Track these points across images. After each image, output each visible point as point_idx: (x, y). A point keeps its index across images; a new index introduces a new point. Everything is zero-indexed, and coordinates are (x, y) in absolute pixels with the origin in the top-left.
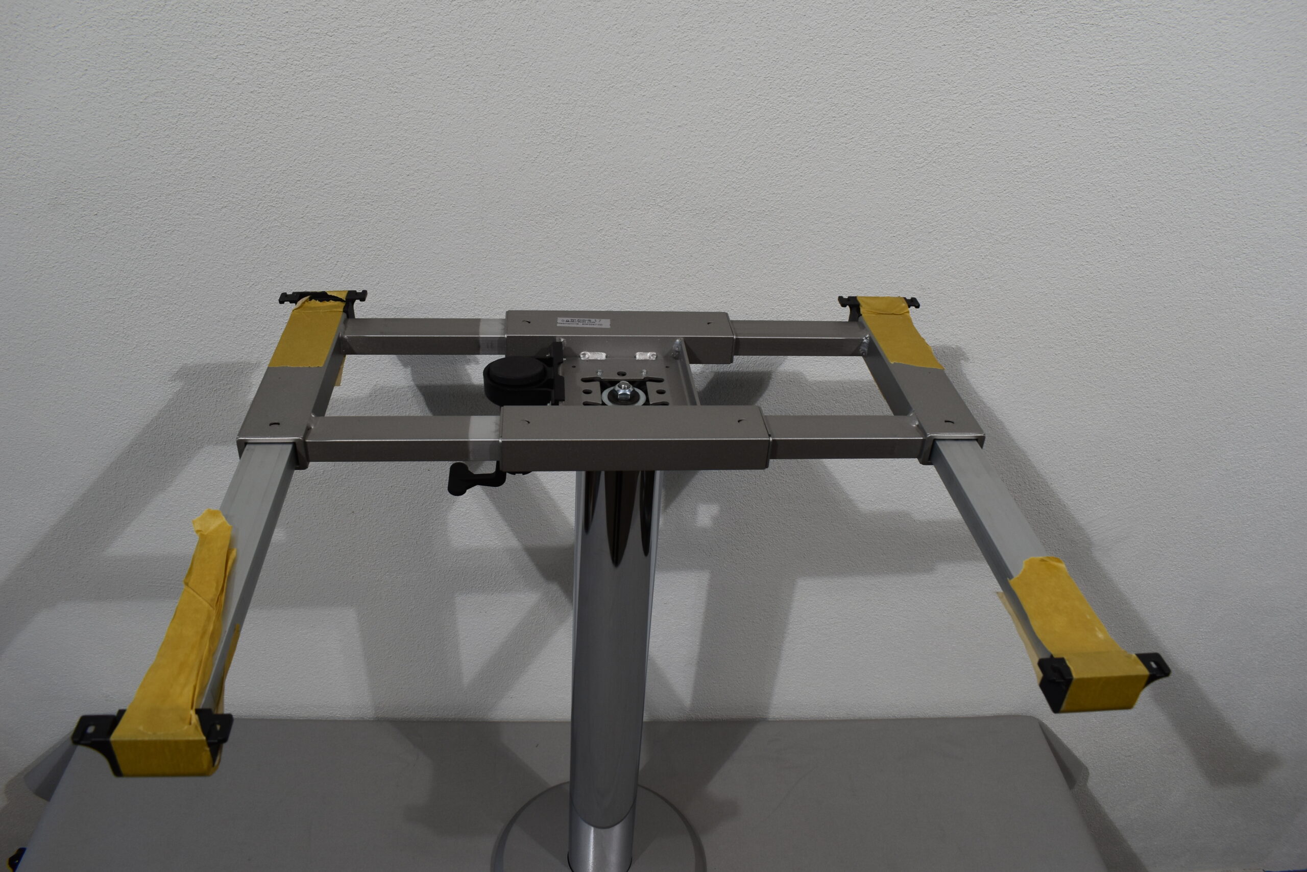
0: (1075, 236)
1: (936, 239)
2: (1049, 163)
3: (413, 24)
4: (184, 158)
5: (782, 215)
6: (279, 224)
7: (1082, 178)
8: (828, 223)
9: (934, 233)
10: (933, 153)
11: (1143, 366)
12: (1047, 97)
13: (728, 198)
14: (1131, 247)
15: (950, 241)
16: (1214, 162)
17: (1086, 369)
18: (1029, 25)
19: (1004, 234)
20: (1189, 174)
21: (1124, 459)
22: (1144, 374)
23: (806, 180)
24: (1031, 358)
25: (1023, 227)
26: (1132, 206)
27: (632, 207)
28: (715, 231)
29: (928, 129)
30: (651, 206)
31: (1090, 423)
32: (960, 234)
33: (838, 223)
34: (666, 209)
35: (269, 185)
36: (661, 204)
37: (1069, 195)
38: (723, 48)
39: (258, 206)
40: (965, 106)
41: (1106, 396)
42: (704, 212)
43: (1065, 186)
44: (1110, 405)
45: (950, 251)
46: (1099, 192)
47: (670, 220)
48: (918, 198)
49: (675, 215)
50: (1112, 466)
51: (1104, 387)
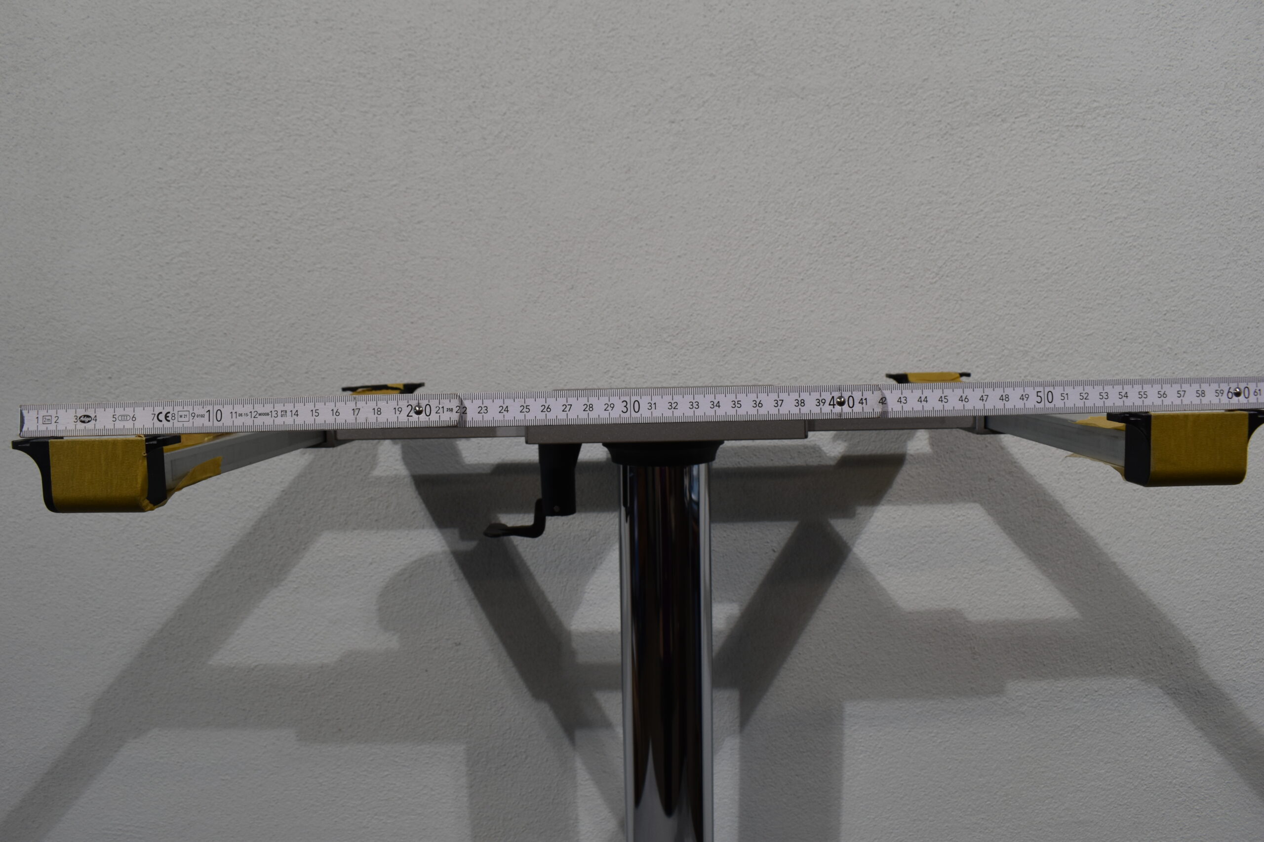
0: (1119, 347)
1: (967, 360)
2: (1069, 269)
3: (421, 176)
4: (199, 315)
5: (796, 343)
6: (283, 381)
7: (1109, 282)
8: (846, 350)
9: (963, 354)
10: (944, 266)
11: (1241, 498)
12: (1050, 200)
13: (736, 329)
14: (1185, 355)
15: (982, 362)
16: (1246, 254)
17: (1174, 507)
18: (1013, 132)
19: (1039, 350)
20: (1224, 269)
21: (1253, 624)
22: (1245, 509)
23: (815, 304)
24: (1106, 496)
25: (1059, 341)
26: (1173, 309)
27: (638, 345)
28: (726, 366)
29: (934, 242)
30: (658, 342)
31: (1198, 577)
32: (991, 354)
33: (857, 349)
34: (673, 345)
35: (277, 340)
36: (668, 340)
37: (1100, 302)
38: (714, 177)
39: (265, 362)
40: (967, 216)
41: (1208, 540)
42: (713, 345)
43: (1093, 292)
44: (1216, 552)
45: (984, 374)
46: (1132, 296)
47: (678, 357)
48: (938, 315)
49: (683, 351)
50: (1240, 634)
51: (1202, 529)
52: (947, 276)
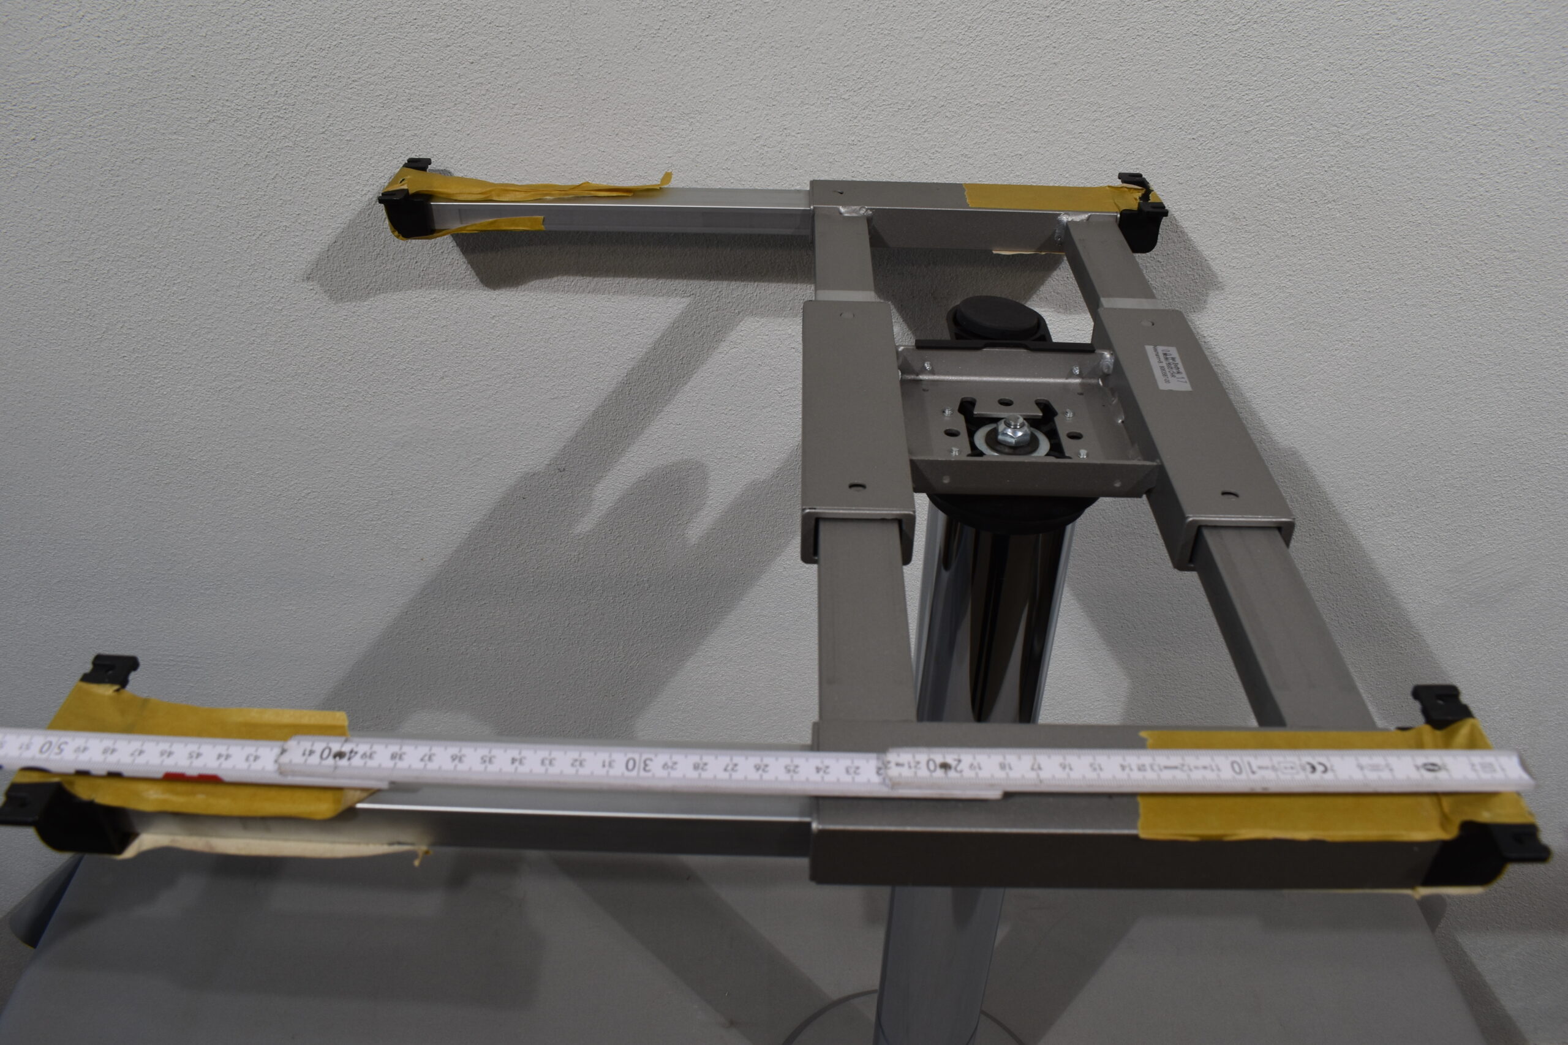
0: (1464, 135)
1: (1257, 141)
2: (1429, 21)
4: (149, 49)
5: (1025, 109)
6: (291, 144)
7: (1478, 44)
8: (1094, 120)
9: (1253, 132)
10: (1254, 7)
11: (1559, 331)
13: (945, 85)
14: (1548, 151)
15: (1276, 145)
17: (1475, 337)
19: (1357, 133)
21: (1525, 470)
22: (1559, 344)
23: (1062, 54)
24: (1394, 321)
25: (1388, 122)
26: (1552, 87)
27: (802, 102)
28: (926, 135)
30: (831, 99)
31: (1477, 418)
32: (1292, 134)
33: (1110, 119)
34: (853, 104)
35: (272, 85)
36: (846, 96)
37: (1458, 71)
39: (260, 117)
41: (1502, 378)
42: (910, 106)
43: (1452, 56)
44: (1508, 391)
45: (1276, 160)
46: (1503, 66)
47: (859, 121)
48: (1230, 78)
50: (1505, 481)
51: (1500, 364)
52: (1255, 22)
